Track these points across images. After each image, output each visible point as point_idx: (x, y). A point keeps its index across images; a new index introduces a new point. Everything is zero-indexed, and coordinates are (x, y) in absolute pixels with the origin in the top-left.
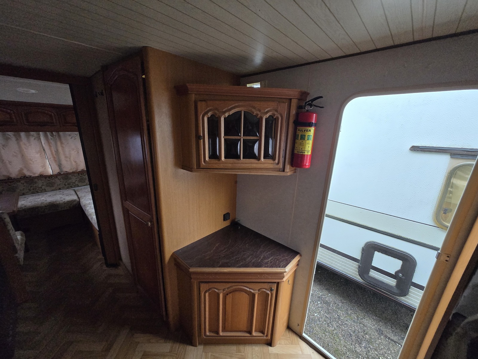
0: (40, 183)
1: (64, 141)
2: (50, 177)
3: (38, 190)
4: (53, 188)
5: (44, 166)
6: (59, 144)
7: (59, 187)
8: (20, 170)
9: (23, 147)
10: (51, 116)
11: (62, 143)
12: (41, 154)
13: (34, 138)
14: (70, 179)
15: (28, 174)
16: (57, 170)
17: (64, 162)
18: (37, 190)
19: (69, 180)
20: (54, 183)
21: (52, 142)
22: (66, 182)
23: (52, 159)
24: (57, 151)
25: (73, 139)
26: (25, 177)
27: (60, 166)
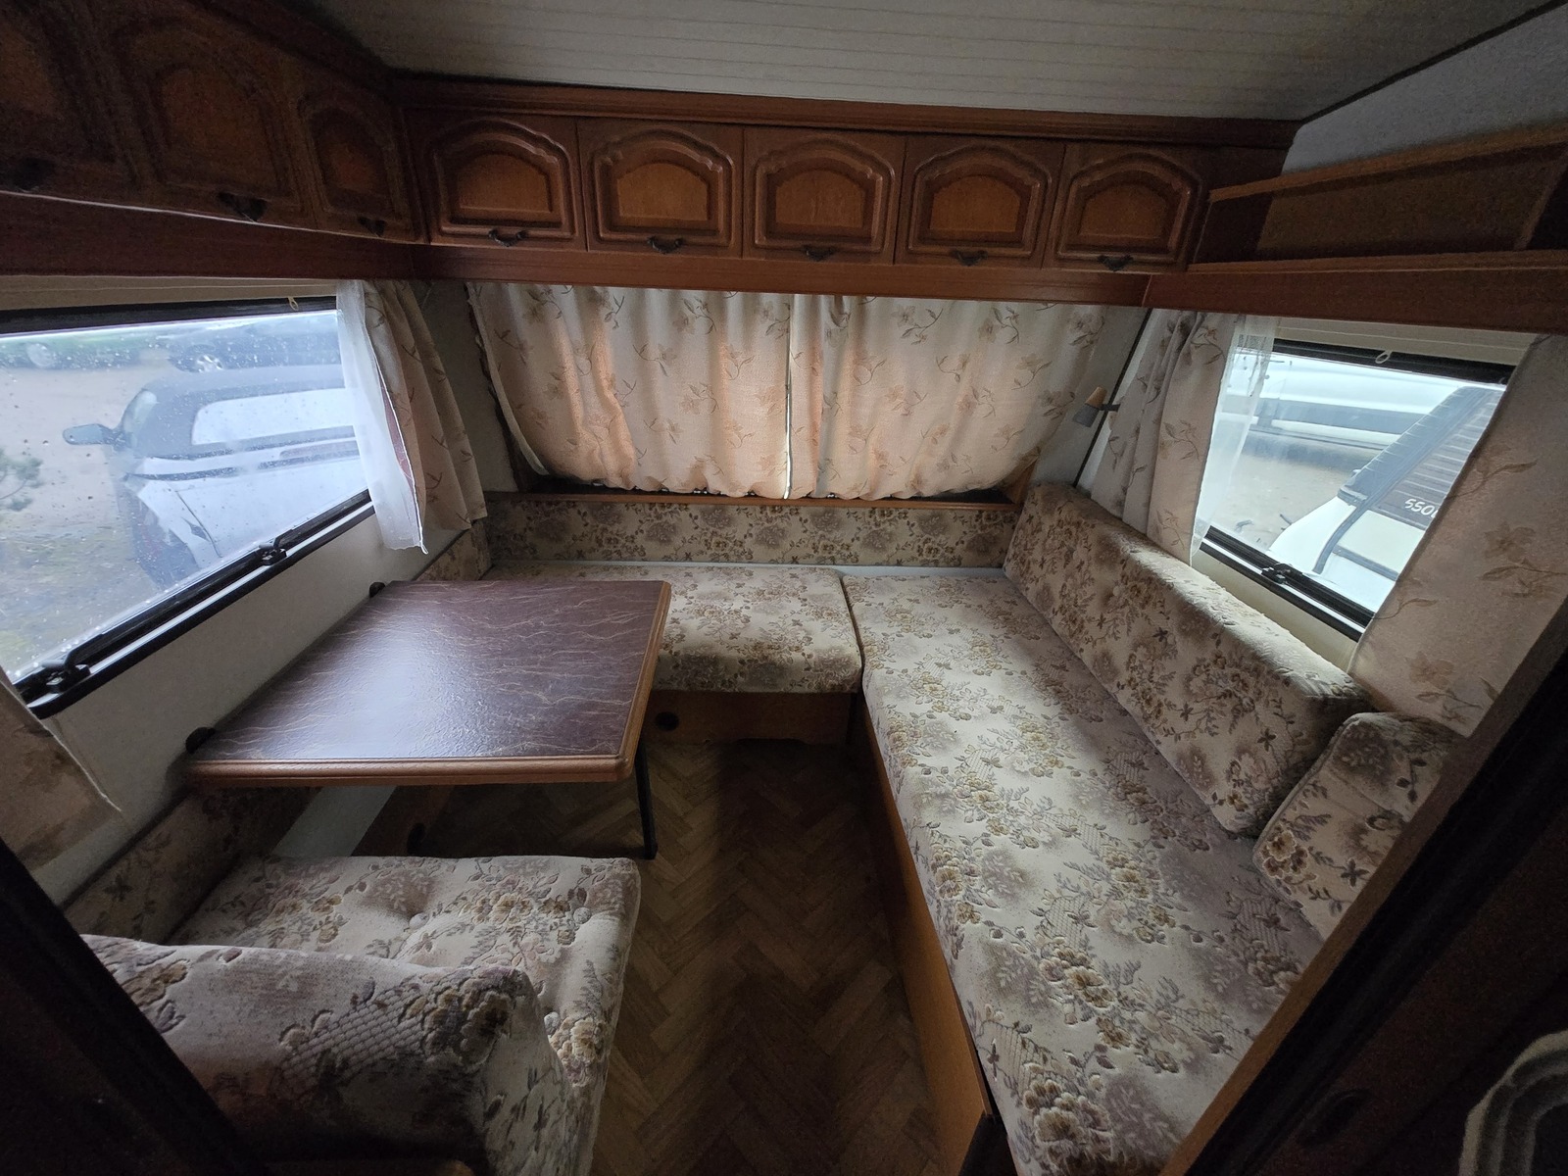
0: (742, 525)
1: (871, 347)
2: (778, 505)
3: (731, 549)
4: (776, 554)
5: (770, 463)
6: (849, 357)
7: (796, 552)
8: (697, 467)
9: (725, 363)
10: (868, 188)
11: (860, 358)
12: (772, 409)
13: (769, 323)
14: (839, 525)
15: (715, 485)
16: (807, 485)
17: (841, 454)
18: (727, 551)
19: (830, 532)
20: (783, 531)
21: (826, 347)
22: (821, 536)
23: (805, 433)
24: (831, 401)
25: (913, 338)
26: (703, 494)
27: (823, 467)
